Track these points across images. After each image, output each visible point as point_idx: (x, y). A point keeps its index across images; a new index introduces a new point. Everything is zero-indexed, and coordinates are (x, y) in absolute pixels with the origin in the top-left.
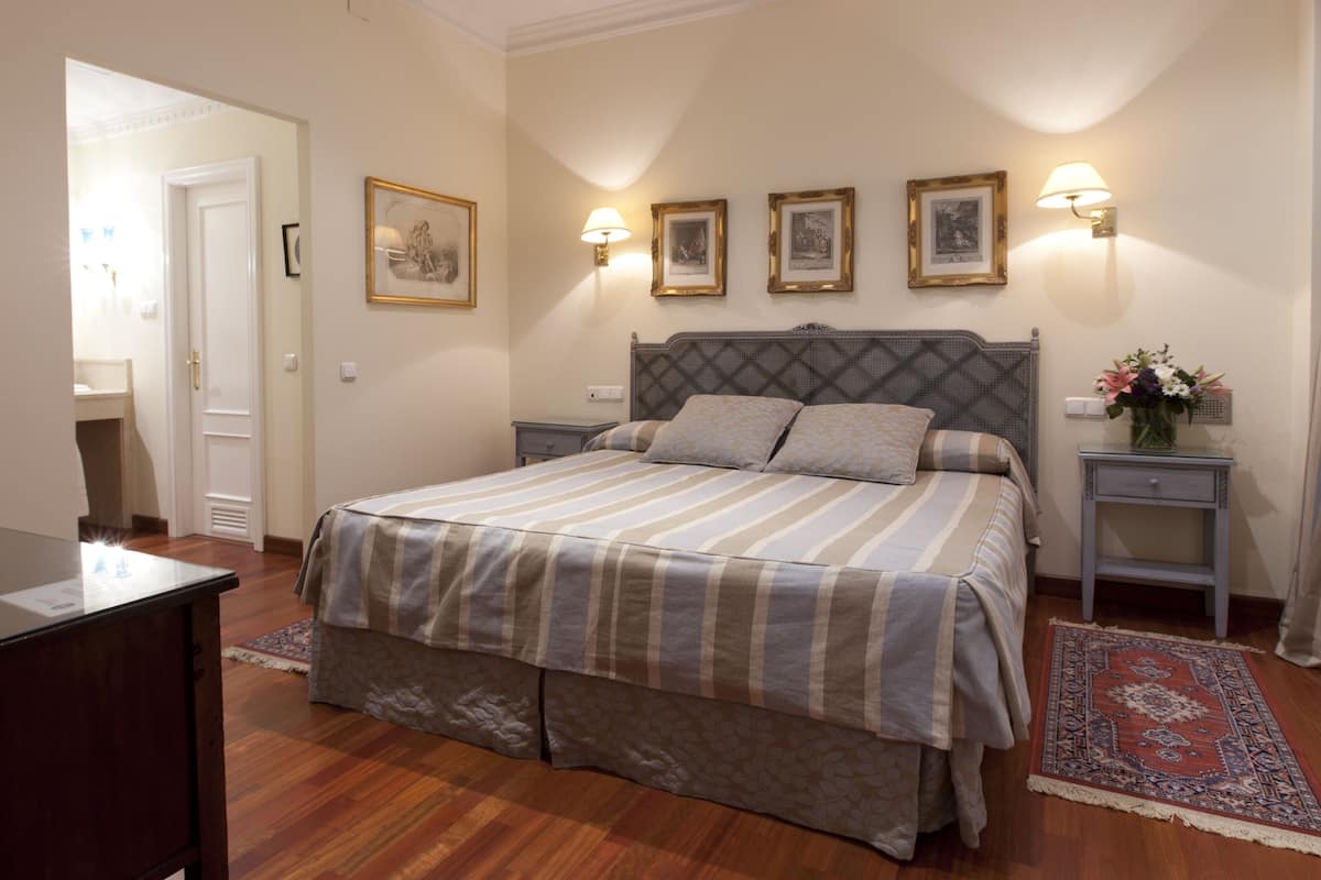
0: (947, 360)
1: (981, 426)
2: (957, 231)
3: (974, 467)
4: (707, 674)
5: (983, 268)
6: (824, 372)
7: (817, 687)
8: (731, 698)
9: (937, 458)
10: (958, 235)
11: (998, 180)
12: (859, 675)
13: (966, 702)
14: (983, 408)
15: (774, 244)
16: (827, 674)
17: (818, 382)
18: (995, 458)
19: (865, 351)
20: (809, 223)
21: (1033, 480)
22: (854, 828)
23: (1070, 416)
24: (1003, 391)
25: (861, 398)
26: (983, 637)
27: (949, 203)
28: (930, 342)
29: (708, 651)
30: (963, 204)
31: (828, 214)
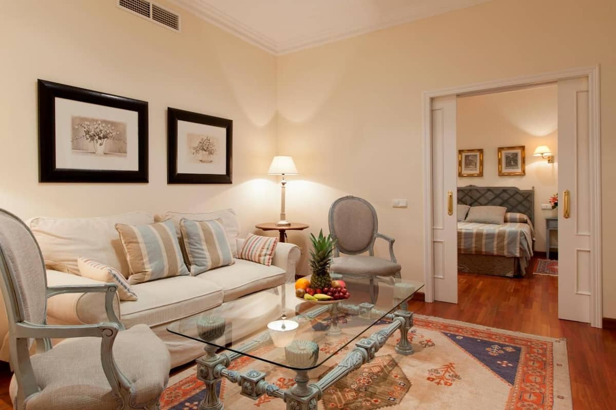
0: (509, 194)
1: (519, 212)
2: (512, 161)
3: (518, 221)
4: (474, 250)
5: (519, 170)
6: (475, 198)
7: (495, 249)
8: (479, 253)
9: (508, 219)
10: (512, 162)
11: (523, 148)
12: (503, 246)
13: (522, 250)
14: (519, 207)
15: (460, 164)
16: (497, 247)
17: (473, 201)
18: (524, 219)
19: (486, 193)
20: (470, 158)
21: (533, 226)
22: (502, 274)
23: (543, 209)
24: (524, 203)
25: (486, 205)
26: (524, 240)
27: (509, 153)
28: (505, 190)
29: (474, 245)
30: (513, 154)
31: (476, 156)
